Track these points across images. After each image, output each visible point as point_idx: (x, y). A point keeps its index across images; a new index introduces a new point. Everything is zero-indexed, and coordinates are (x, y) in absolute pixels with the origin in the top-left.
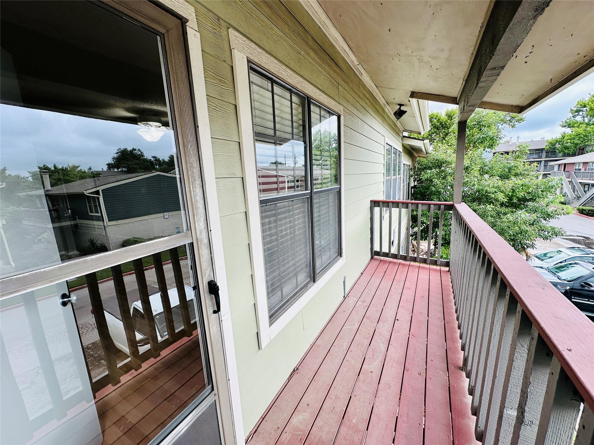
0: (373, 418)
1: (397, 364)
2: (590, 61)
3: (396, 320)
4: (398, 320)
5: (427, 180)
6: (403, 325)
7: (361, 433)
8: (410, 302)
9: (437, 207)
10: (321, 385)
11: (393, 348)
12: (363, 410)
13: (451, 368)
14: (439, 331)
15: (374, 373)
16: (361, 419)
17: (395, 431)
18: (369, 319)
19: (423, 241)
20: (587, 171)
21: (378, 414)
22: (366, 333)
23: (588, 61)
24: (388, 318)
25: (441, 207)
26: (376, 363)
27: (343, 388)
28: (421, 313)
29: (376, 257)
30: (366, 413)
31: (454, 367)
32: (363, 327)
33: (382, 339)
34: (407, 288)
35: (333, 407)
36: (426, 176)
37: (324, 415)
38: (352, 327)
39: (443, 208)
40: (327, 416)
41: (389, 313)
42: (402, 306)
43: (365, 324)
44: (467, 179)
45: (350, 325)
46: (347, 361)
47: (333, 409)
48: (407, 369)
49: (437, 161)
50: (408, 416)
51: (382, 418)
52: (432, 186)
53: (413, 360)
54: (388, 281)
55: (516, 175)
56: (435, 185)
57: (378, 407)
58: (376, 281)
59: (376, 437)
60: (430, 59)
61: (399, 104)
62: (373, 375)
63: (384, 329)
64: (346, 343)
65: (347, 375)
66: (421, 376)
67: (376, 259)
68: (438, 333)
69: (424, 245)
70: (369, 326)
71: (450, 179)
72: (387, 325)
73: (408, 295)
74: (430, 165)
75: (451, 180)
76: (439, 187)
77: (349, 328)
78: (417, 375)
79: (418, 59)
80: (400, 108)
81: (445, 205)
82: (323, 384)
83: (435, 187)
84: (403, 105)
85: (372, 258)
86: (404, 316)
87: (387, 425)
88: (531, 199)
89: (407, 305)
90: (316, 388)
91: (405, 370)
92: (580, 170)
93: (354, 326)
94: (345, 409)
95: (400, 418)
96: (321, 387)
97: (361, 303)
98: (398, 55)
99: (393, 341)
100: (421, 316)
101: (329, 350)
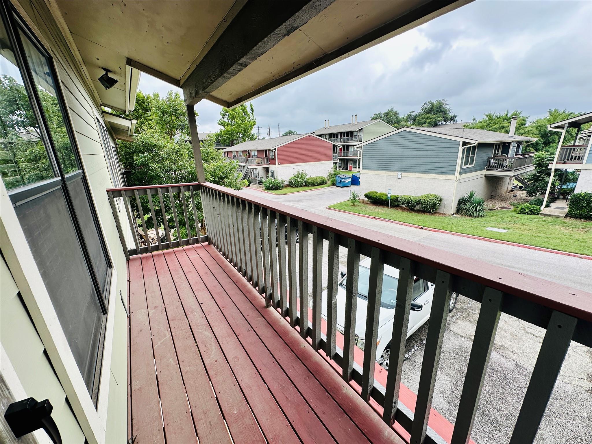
0: (246, 392)
1: (229, 337)
2: (275, 80)
3: (201, 304)
4: (202, 303)
5: (142, 164)
6: (209, 305)
7: (247, 413)
8: (200, 283)
9: (186, 188)
10: (179, 421)
11: (216, 328)
12: (235, 395)
13: (262, 311)
14: (237, 292)
15: (219, 360)
16: (239, 403)
17: (265, 383)
18: (175, 319)
19: (150, 230)
20: (239, 157)
21: (247, 385)
22: (183, 334)
23: (274, 80)
24: (192, 307)
25: (190, 188)
26: (214, 351)
27: (204, 398)
28: (215, 286)
29: (131, 257)
30: (238, 395)
31: (263, 309)
32: (176, 330)
33: (202, 328)
34: (188, 272)
35: (209, 423)
36: (141, 161)
37: (206, 441)
38: (164, 339)
39: (192, 189)
40: (211, 438)
41: (190, 302)
42: (196, 290)
43: (176, 327)
44: (181, 163)
45: (160, 340)
46: (187, 373)
47: (211, 425)
48: (239, 334)
49: (147, 145)
50: (264, 365)
51: (251, 385)
52: (150, 170)
53: (237, 325)
54: (165, 275)
55: (213, 159)
56: (152, 169)
57: (243, 380)
58: (152, 281)
59: (258, 402)
60: (163, 28)
61: (104, 69)
62: (219, 362)
63: (196, 318)
64: (171, 359)
65: (197, 385)
66: (250, 331)
67: (134, 259)
68: (237, 294)
69: (152, 233)
70: (181, 325)
71: (166, 163)
72: (196, 313)
73: (194, 278)
74: (141, 149)
75: (168, 164)
76: (157, 171)
77: (161, 343)
78: (248, 333)
79: (148, 22)
80: (106, 74)
81: (193, 185)
82: (181, 417)
83: (153, 172)
84: (110, 71)
85: (128, 260)
86: (204, 296)
87: (258, 385)
88: (225, 177)
89: (198, 287)
90: (176, 429)
91: (238, 336)
92: (235, 156)
93: (165, 337)
94: (220, 413)
95: (262, 371)
96: (181, 422)
97: (154, 310)
98: (123, 4)
99: (212, 322)
100: (217, 290)
101: (158, 381)
